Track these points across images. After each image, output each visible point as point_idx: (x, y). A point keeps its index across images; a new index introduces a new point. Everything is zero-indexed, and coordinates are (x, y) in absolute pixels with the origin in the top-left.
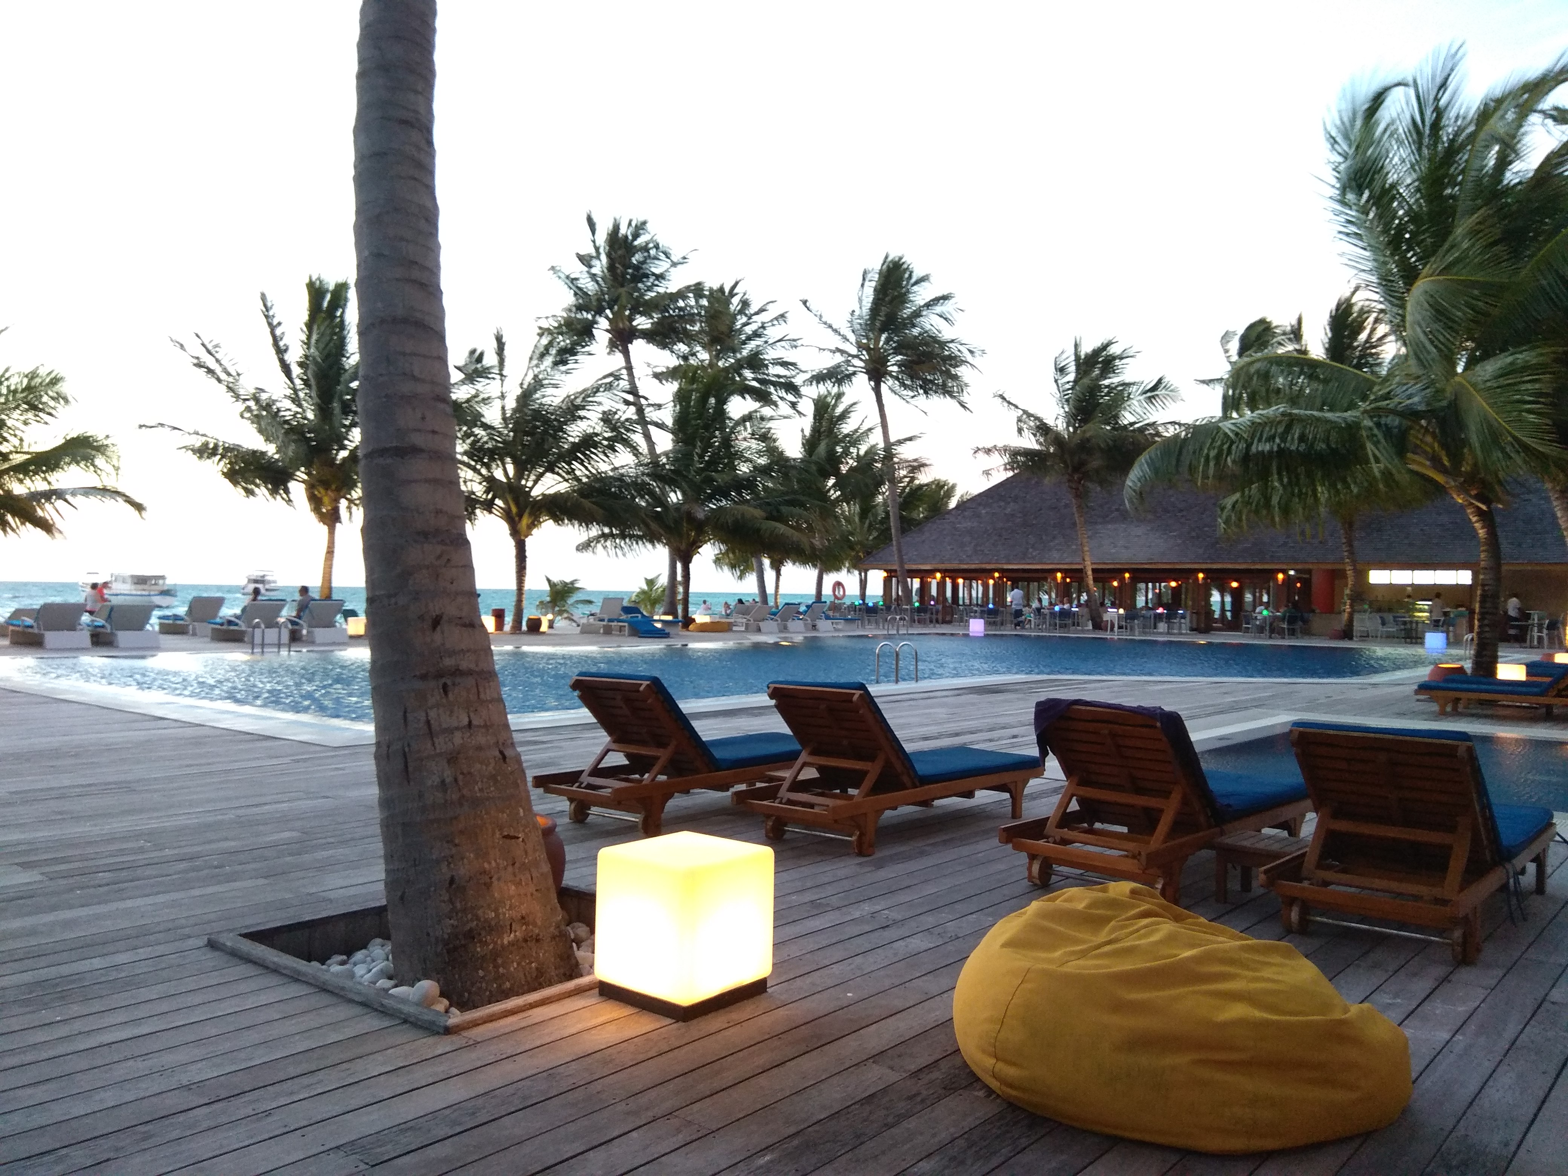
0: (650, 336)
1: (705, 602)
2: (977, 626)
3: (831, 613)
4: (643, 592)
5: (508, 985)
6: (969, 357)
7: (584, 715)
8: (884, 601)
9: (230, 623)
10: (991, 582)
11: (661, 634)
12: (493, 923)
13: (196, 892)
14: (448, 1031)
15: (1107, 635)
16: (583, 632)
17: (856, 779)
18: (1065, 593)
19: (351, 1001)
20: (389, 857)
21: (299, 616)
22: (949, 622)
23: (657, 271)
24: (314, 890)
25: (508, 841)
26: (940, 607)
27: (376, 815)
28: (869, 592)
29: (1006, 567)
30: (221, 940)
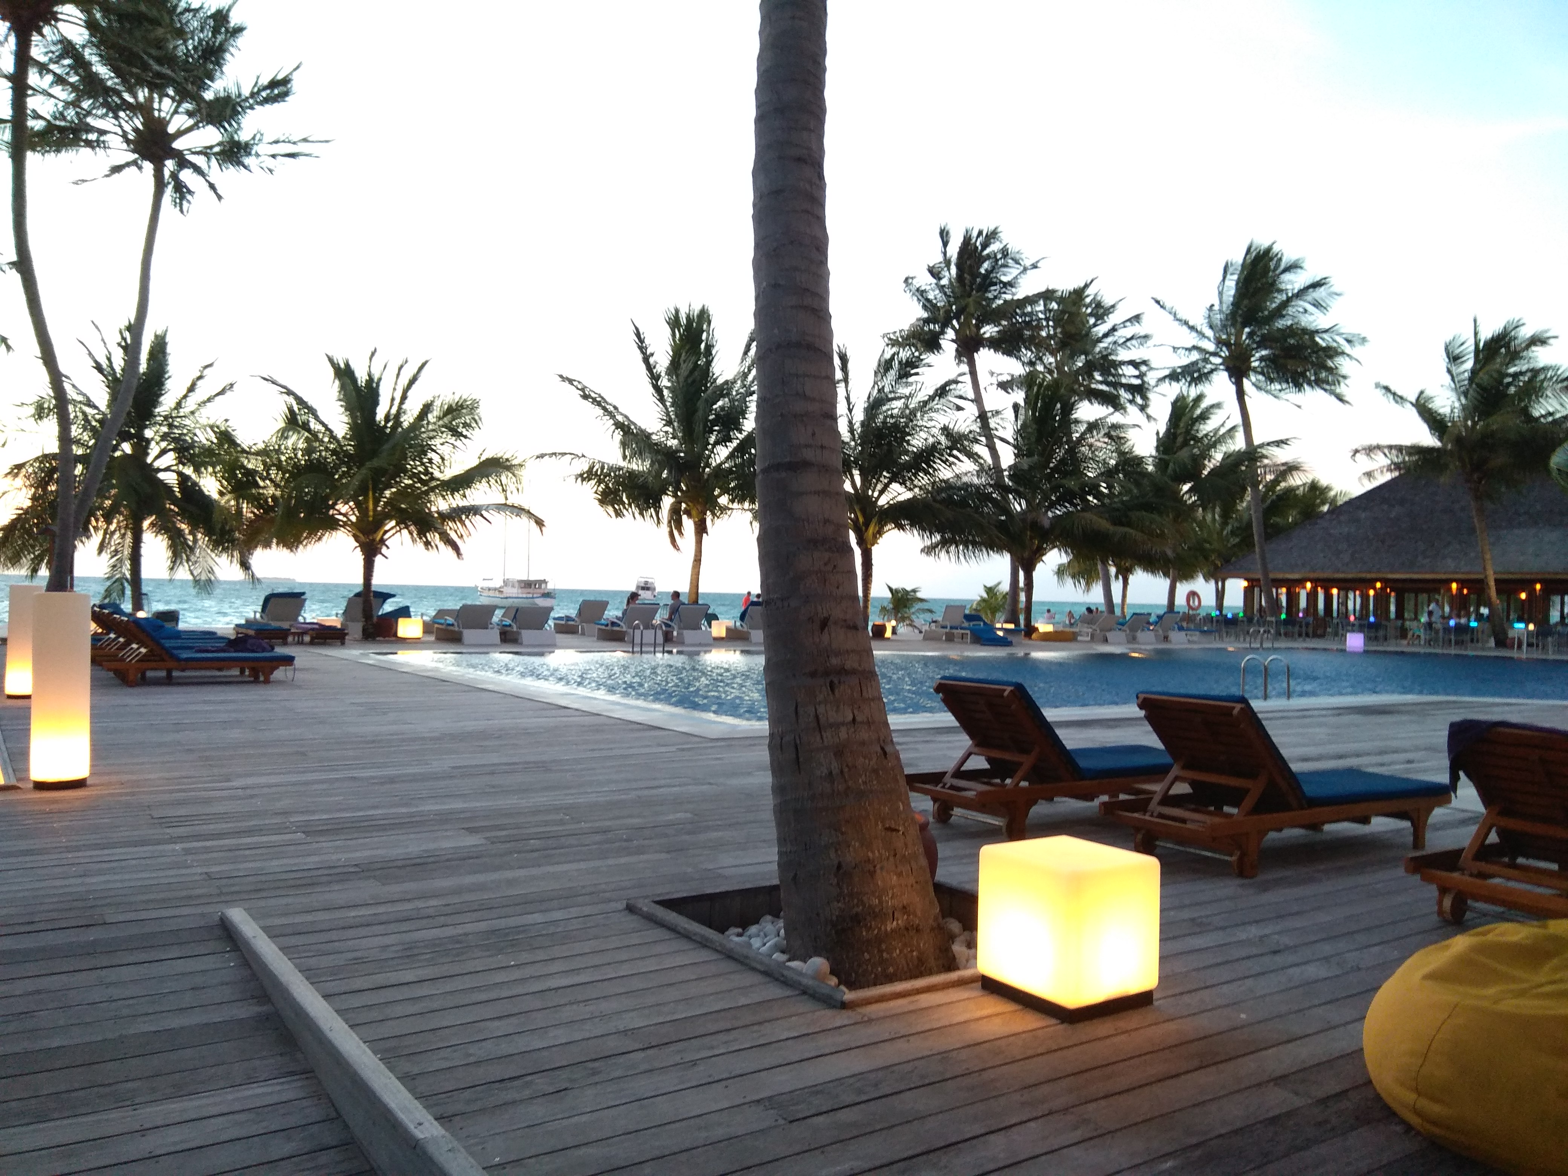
0: (995, 344)
1: (1049, 611)
2: (1355, 641)
3: (1185, 625)
4: (983, 600)
5: (891, 970)
6: (1346, 348)
7: (948, 719)
8: (1245, 612)
9: (613, 624)
10: (1372, 592)
11: (1003, 642)
12: (877, 910)
13: (611, 862)
14: (844, 1006)
15: (1514, 654)
16: (926, 638)
17: (1236, 797)
18: (1461, 605)
19: (754, 969)
20: (782, 841)
21: (670, 619)
22: (1322, 636)
23: (1004, 279)
24: (711, 867)
25: (889, 833)
26: (1311, 619)
27: (768, 802)
28: (1227, 602)
29: (1390, 576)
30: (639, 906)
